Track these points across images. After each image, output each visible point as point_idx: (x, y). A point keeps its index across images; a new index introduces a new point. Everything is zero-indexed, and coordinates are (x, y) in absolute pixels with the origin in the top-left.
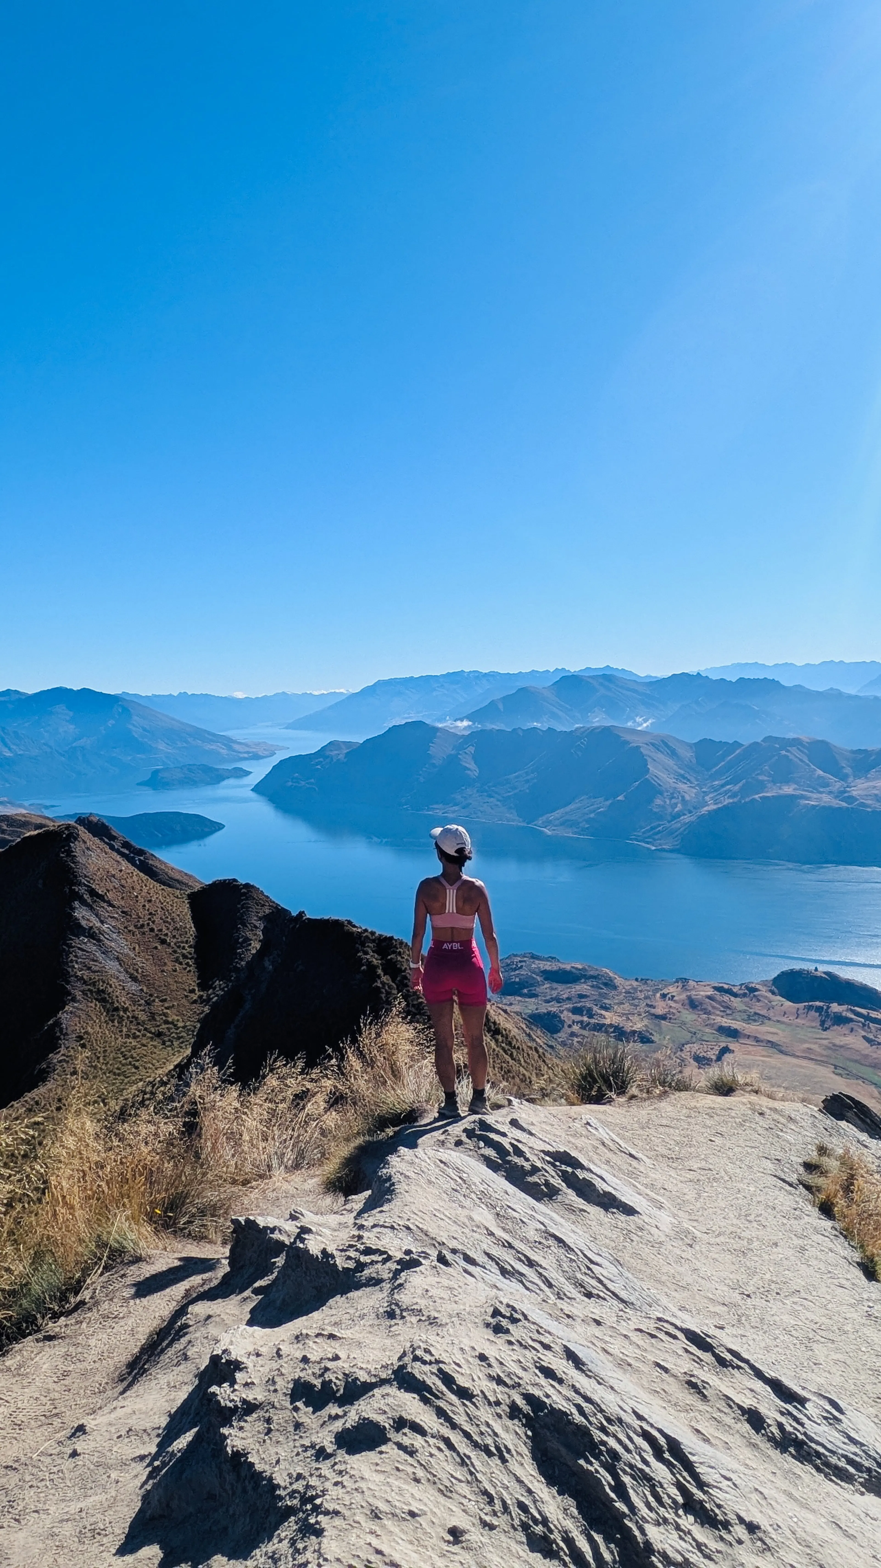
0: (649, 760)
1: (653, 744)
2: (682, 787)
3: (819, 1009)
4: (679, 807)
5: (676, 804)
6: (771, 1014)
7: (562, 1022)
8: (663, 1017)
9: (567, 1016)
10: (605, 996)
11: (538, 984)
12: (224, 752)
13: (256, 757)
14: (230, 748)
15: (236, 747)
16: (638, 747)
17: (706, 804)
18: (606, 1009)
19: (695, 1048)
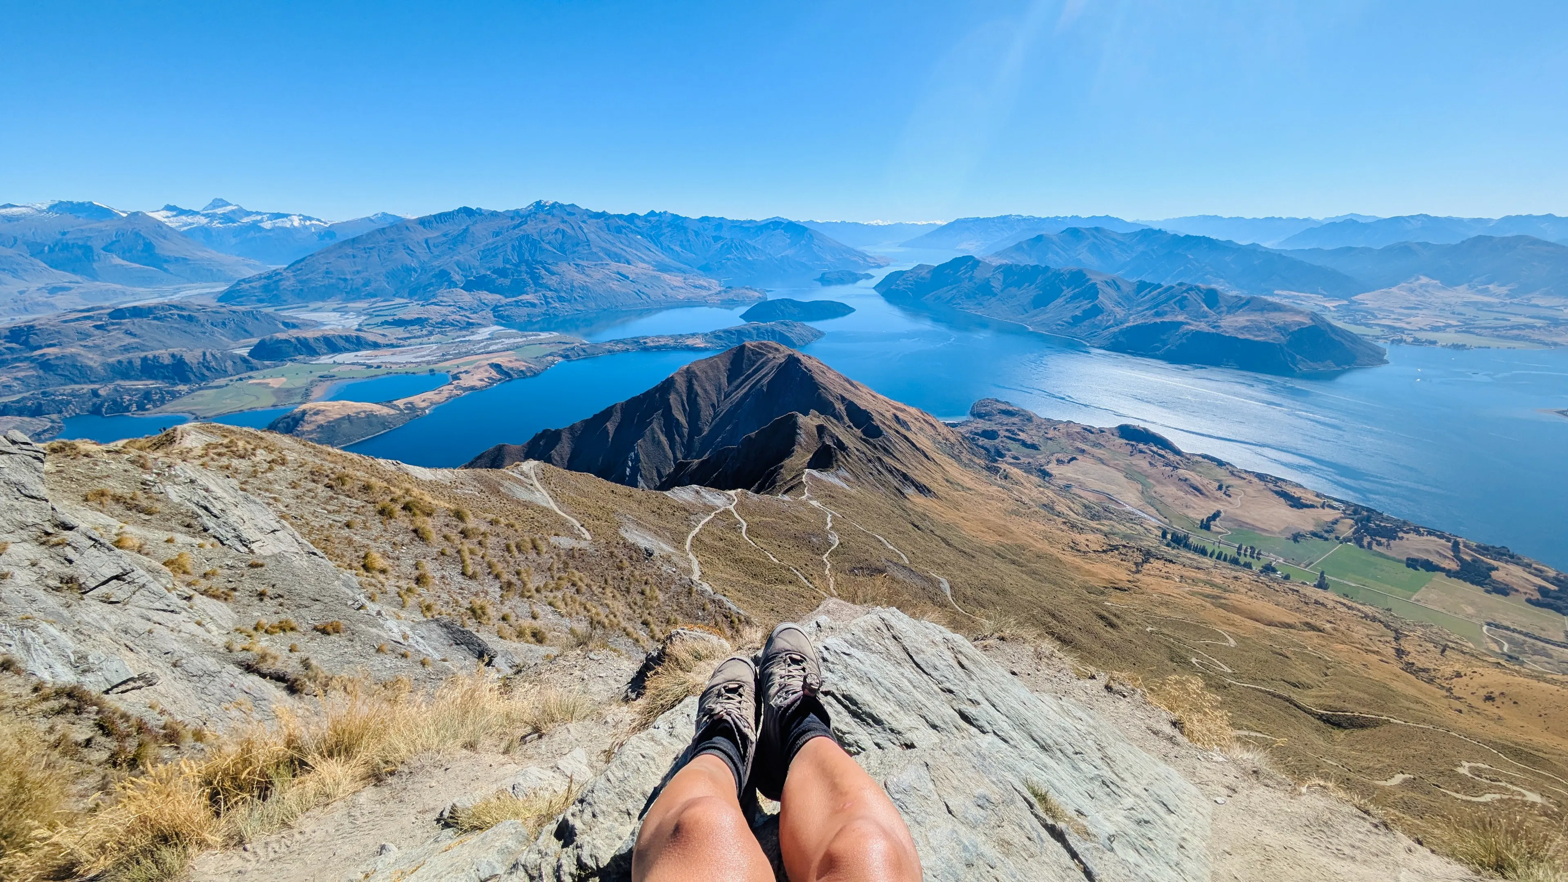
0: (1100, 292)
1: (1106, 282)
2: (1117, 309)
3: (1132, 445)
4: (1112, 322)
5: (1109, 320)
6: (1107, 445)
7: (999, 435)
8: (1051, 439)
9: (1002, 433)
10: (1025, 425)
11: (994, 415)
12: (862, 262)
13: (879, 266)
14: (865, 260)
15: (868, 259)
16: (1095, 284)
17: (1128, 321)
18: (1023, 431)
19: (1059, 456)
